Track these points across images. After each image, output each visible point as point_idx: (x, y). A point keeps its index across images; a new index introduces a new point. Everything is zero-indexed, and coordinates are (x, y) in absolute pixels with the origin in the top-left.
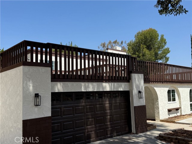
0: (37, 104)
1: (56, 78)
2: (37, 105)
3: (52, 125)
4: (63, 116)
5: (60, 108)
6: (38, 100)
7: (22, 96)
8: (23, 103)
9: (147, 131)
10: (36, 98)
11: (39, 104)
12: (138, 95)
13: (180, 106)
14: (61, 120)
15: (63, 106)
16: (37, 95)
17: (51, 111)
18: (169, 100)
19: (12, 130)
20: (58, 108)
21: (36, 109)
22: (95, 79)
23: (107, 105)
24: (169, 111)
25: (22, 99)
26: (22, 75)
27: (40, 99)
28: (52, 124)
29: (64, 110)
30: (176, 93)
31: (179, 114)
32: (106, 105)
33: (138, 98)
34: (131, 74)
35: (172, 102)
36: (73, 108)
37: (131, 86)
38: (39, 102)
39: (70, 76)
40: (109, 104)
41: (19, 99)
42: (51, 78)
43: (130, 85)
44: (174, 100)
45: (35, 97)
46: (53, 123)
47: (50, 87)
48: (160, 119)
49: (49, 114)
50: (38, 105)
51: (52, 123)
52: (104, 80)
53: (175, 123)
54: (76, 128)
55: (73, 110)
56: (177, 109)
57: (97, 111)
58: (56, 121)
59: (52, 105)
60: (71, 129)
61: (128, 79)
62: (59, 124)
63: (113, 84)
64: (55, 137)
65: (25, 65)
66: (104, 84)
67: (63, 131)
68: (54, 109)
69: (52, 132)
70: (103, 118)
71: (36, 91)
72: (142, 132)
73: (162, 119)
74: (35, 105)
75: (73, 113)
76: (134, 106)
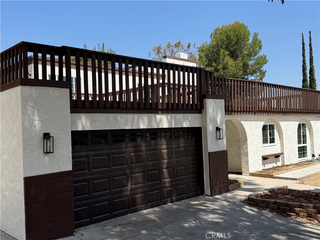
0: (48, 151)
1: (78, 106)
2: (47, 153)
3: (74, 185)
4: (92, 170)
5: (87, 157)
6: (48, 144)
7: (21, 137)
8: (24, 150)
9: (228, 191)
10: (45, 140)
11: (52, 151)
12: (215, 134)
13: (281, 150)
14: (88, 177)
15: (92, 153)
16: (47, 136)
17: (73, 162)
18: (265, 141)
19: (7, 193)
20: (84, 157)
21: (47, 158)
22: (144, 108)
23: (165, 151)
24: (265, 158)
25: (21, 142)
26: (20, 102)
27: (52, 142)
28: (74, 183)
29: (93, 159)
30: (275, 130)
31: (279, 164)
32: (163, 151)
33: (215, 139)
34: (204, 100)
35: (269, 144)
36: (109, 157)
37: (204, 120)
38: (52, 148)
39: (103, 103)
40: (168, 149)
41: (17, 142)
42: (71, 107)
43: (202, 118)
44: (272, 141)
45: (44, 138)
47: (70, 123)
48: (250, 172)
49: (69, 167)
50: (50, 152)
51: (74, 181)
52: (160, 110)
53: (274, 178)
54: (114, 188)
55: (109, 160)
56: (277, 156)
57: (148, 161)
58: (80, 178)
59: (73, 152)
60: (106, 190)
61: (199, 108)
62: (86, 183)
63: (173, 116)
64: (79, 203)
65: (24, 85)
66: (158, 117)
67: (93, 194)
68: (76, 158)
69: (75, 196)
70: (158, 171)
71: (46, 129)
72: (220, 193)
73: (253, 172)
74: (44, 153)
75: (109, 165)
76: (209, 152)
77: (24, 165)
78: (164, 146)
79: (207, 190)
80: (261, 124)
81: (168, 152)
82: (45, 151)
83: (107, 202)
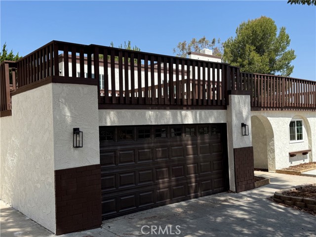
0: (78, 145)
1: (105, 103)
2: (77, 147)
3: (102, 178)
4: (119, 165)
5: (115, 151)
6: (78, 139)
7: (53, 132)
8: (55, 144)
9: (254, 188)
10: (75, 135)
11: (81, 146)
12: (240, 130)
13: (309, 147)
14: (115, 171)
15: (119, 148)
16: (76, 131)
17: (100, 156)
18: (292, 138)
19: (39, 186)
20: (111, 152)
21: (76, 152)
22: (169, 104)
24: (292, 155)
25: (52, 137)
26: (52, 98)
27: (81, 136)
28: (102, 177)
29: (120, 154)
30: (303, 127)
32: (188, 147)
33: (240, 135)
34: (230, 96)
36: (134, 152)
37: (229, 116)
38: (81, 142)
39: (129, 99)
40: (192, 144)
41: (48, 136)
42: (99, 103)
43: (227, 114)
45: (74, 133)
46: (103, 175)
47: (98, 118)
48: (277, 169)
49: (97, 161)
50: (79, 147)
51: (101, 174)
52: (185, 106)
53: (301, 175)
54: (140, 182)
55: (134, 154)
57: (173, 157)
58: (107, 172)
59: (100, 147)
60: (132, 184)
62: (113, 177)
63: (198, 112)
64: (106, 196)
65: (56, 83)
66: (184, 112)
67: (120, 188)
68: (104, 152)
69: (102, 189)
70: (182, 167)
71: (76, 124)
72: (246, 190)
73: (279, 169)
74: (74, 147)
75: (135, 160)
76: (234, 148)
77: (55, 159)
78: (190, 142)
79: (232, 187)
80: (288, 120)
81: (193, 147)
82: (75, 145)
83: (133, 196)
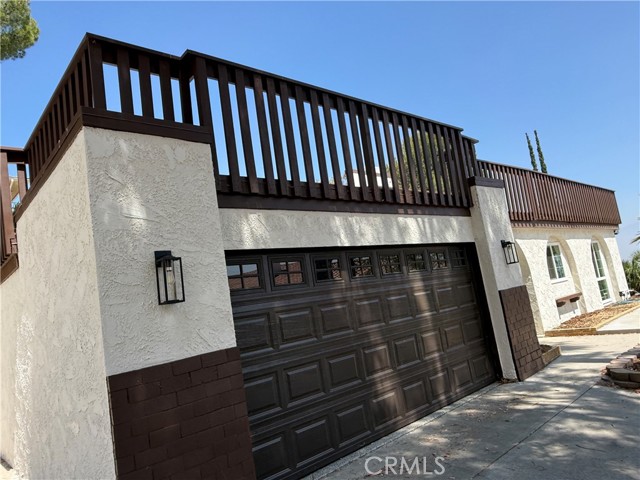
0: (171, 298)
1: (233, 192)
3: (246, 386)
4: (282, 347)
5: (267, 314)
6: (170, 279)
9: (544, 366)
10: (161, 270)
12: (501, 254)
14: (274, 363)
17: (236, 328)
19: (75, 427)
20: (258, 316)
23: (420, 294)
30: (562, 255)
31: (578, 312)
33: (503, 264)
34: (472, 188)
35: (559, 280)
37: (479, 227)
43: (473, 225)
44: (562, 275)
45: (158, 265)
48: (545, 330)
49: (228, 340)
52: (401, 205)
53: (597, 334)
54: (334, 385)
55: (313, 318)
56: (574, 299)
58: (256, 368)
59: (234, 304)
61: (464, 205)
62: (271, 379)
64: (261, 431)
67: (290, 405)
68: (242, 318)
71: (160, 240)
73: (550, 330)
74: (160, 304)
77: (105, 341)
78: (418, 284)
79: (508, 368)
80: (543, 244)
